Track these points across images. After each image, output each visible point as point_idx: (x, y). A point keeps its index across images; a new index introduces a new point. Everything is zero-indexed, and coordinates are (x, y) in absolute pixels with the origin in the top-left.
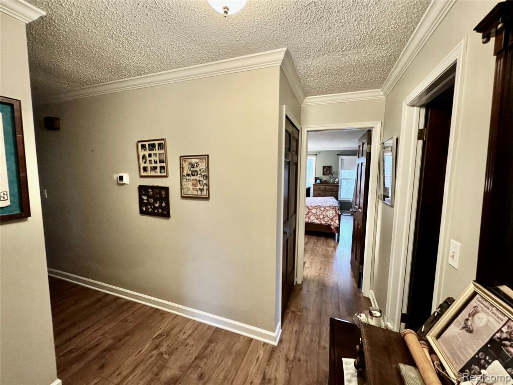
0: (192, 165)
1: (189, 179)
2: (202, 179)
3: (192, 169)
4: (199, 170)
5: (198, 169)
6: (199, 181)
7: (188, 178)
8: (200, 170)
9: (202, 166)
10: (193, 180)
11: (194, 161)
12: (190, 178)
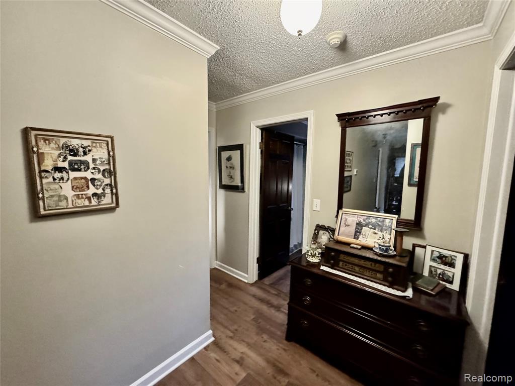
0: (71, 151)
1: (62, 178)
2: (99, 176)
3: (70, 158)
4: (90, 161)
5: (88, 158)
6: (93, 180)
7: (58, 175)
8: (94, 160)
9: (100, 153)
10: (75, 179)
11: (75, 143)
12: (64, 175)
